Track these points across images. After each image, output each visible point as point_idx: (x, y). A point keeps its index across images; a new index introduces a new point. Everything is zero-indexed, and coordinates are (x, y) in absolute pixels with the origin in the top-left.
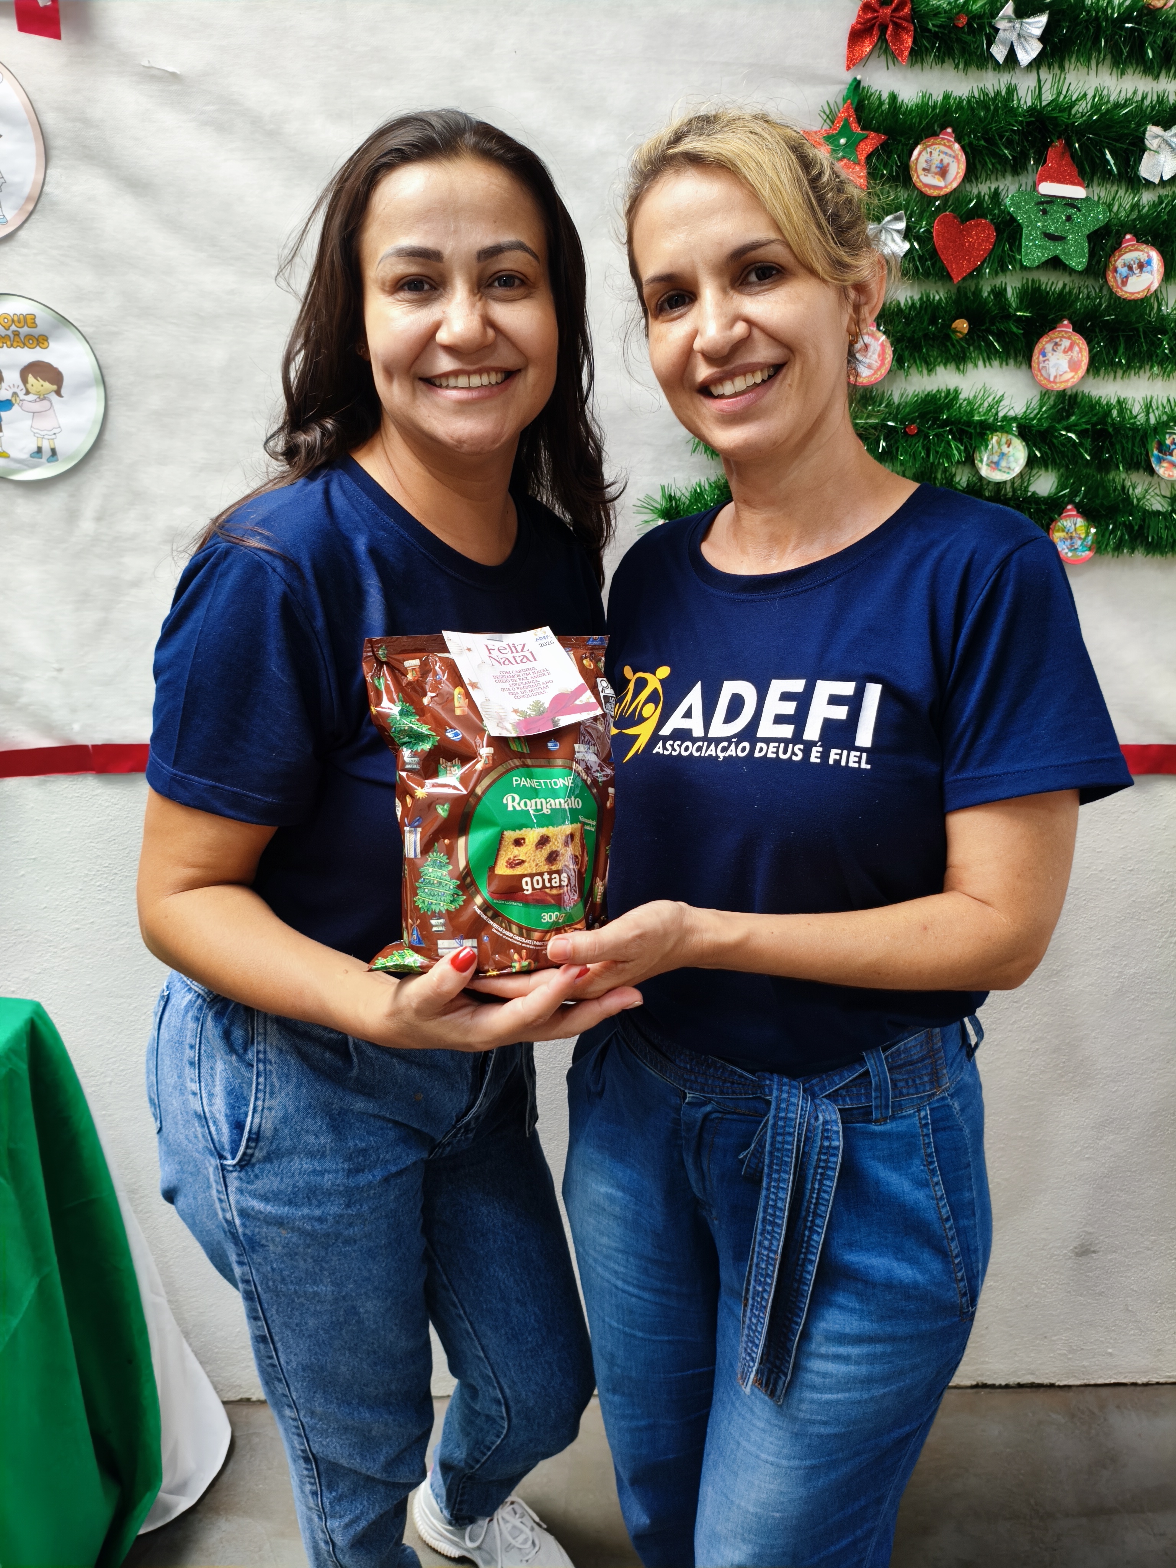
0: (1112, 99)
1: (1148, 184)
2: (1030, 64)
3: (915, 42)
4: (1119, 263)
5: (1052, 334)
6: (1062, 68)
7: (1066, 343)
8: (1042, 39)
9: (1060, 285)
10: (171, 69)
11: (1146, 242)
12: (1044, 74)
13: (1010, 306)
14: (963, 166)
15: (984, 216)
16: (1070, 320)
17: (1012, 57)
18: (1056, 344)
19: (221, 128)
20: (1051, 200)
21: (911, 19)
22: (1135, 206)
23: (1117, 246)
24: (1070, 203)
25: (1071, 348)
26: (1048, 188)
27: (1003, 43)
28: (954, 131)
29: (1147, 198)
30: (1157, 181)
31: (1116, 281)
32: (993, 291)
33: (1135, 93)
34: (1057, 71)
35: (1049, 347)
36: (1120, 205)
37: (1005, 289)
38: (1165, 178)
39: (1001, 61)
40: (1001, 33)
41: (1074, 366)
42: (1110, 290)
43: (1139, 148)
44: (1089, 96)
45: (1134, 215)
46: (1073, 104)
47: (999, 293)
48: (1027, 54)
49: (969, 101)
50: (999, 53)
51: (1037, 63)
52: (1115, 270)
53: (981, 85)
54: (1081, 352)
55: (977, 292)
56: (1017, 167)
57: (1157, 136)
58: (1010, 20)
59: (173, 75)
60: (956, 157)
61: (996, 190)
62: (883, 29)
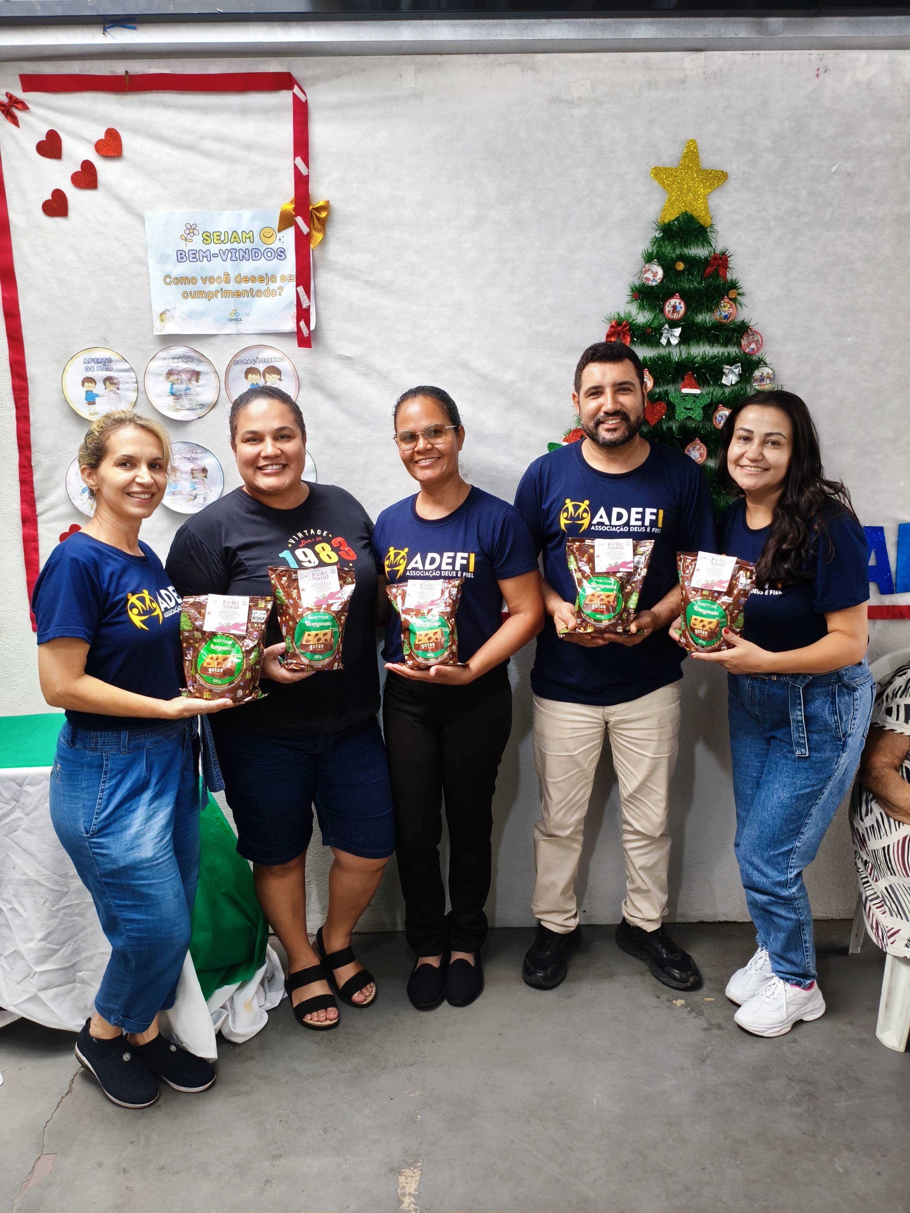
0: (710, 354)
1: (726, 386)
2: (677, 344)
3: (631, 339)
4: (717, 415)
5: (691, 444)
6: (689, 345)
7: (698, 447)
8: (680, 336)
9: (694, 425)
10: (348, 355)
11: (727, 407)
12: (683, 347)
13: (675, 433)
14: (652, 383)
15: (661, 400)
16: (698, 438)
17: (669, 343)
18: (694, 447)
19: (366, 375)
20: (687, 395)
21: (629, 330)
22: (724, 393)
23: (716, 409)
24: (694, 395)
25: (700, 449)
26: (685, 391)
27: (665, 338)
28: (648, 369)
29: (727, 391)
30: (729, 385)
31: (716, 422)
32: (667, 427)
33: (718, 353)
34: (687, 346)
35: (691, 448)
36: (717, 393)
37: (672, 427)
38: (733, 383)
39: (665, 345)
40: (664, 335)
41: (701, 455)
42: (714, 425)
43: (722, 374)
44: (701, 355)
45: (722, 397)
46: (695, 358)
47: (670, 429)
48: (674, 341)
49: (654, 358)
50: (664, 341)
51: (679, 344)
52: (716, 418)
53: (658, 352)
54: (704, 450)
55: (662, 428)
56: (674, 381)
57: (727, 369)
58: (667, 330)
59: (349, 357)
60: (649, 379)
61: (667, 391)
62: (619, 334)
